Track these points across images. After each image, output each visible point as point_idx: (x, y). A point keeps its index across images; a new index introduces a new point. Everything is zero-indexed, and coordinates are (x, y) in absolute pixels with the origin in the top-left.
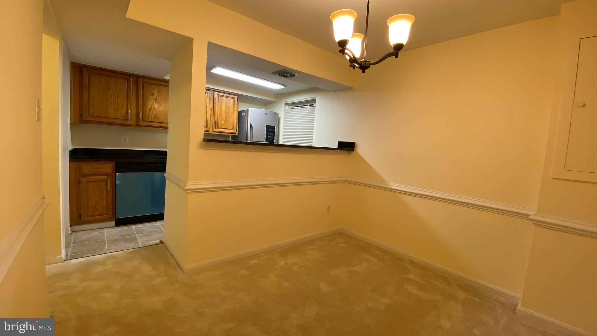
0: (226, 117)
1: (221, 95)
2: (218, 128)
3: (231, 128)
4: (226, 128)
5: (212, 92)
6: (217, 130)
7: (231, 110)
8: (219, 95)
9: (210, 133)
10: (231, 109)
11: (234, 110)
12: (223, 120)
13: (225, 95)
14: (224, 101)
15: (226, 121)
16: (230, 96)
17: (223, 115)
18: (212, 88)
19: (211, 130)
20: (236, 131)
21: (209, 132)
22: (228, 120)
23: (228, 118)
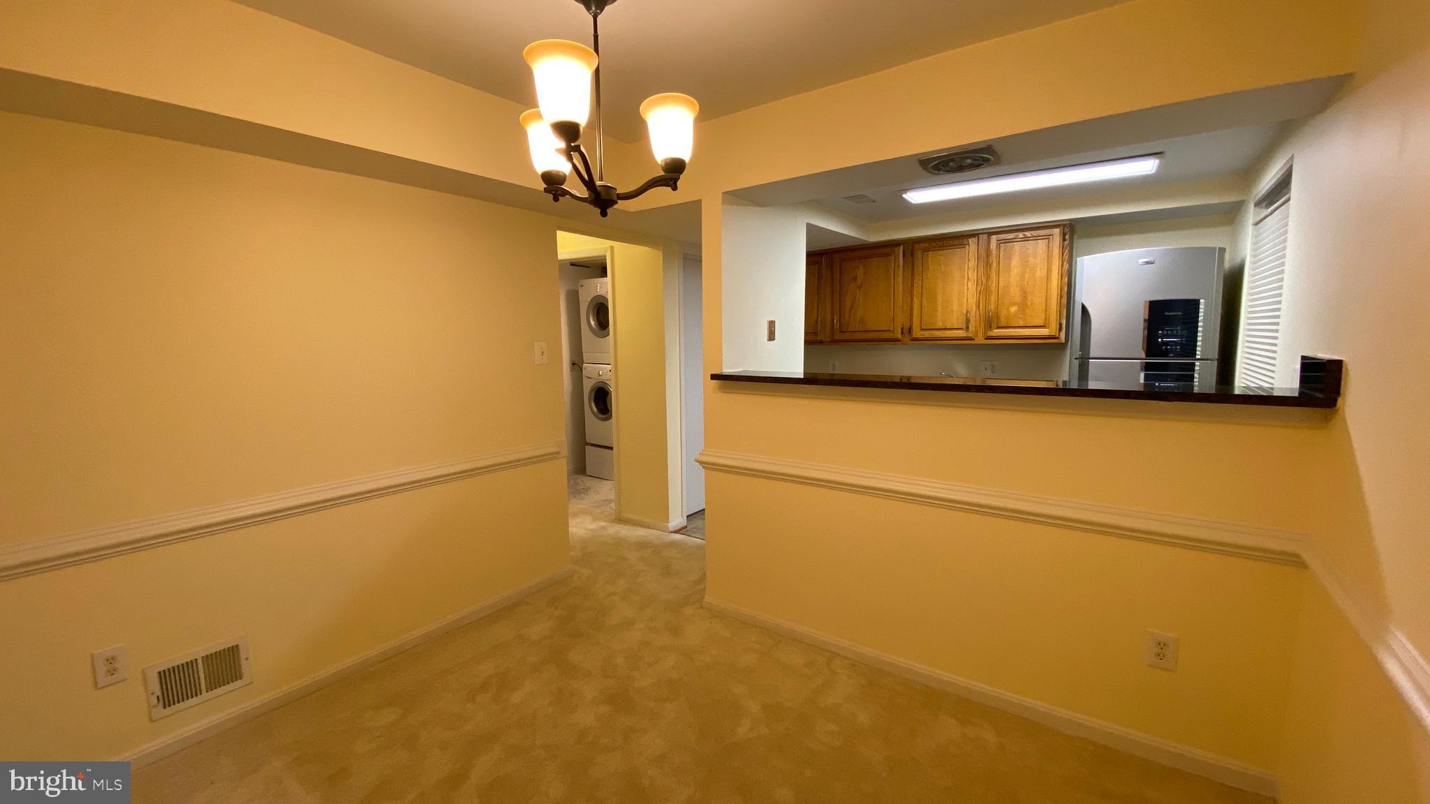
0: (1024, 294)
1: (1008, 238)
2: (999, 328)
3: (1040, 322)
4: (1021, 323)
5: (985, 236)
6: (996, 332)
7: (1040, 273)
8: (1000, 242)
9: (978, 343)
10: (1041, 269)
11: (1049, 271)
12: (1015, 304)
13: (1021, 235)
14: (1017, 254)
15: (1023, 306)
16: (1034, 233)
17: (1015, 292)
18: (983, 229)
19: (980, 334)
20: (1060, 330)
21: (974, 339)
22: (1029, 304)
23: (1030, 297)
